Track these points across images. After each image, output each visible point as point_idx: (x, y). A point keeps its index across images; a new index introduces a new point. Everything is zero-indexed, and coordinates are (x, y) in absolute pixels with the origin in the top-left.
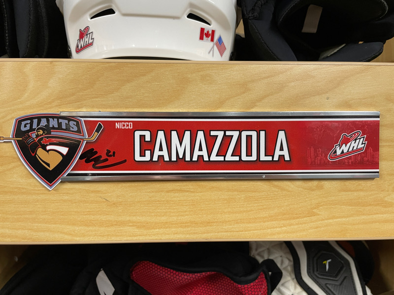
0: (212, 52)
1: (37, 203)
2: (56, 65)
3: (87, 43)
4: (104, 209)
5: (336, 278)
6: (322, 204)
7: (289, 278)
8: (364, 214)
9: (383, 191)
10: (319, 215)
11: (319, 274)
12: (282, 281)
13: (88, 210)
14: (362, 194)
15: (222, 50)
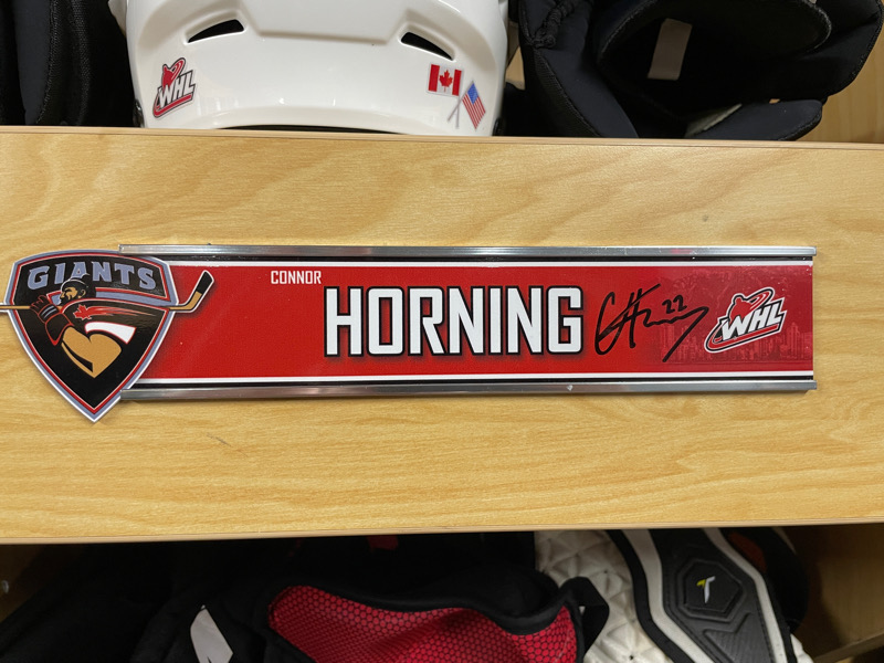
0: (454, 119)
1: (66, 450)
2: (113, 143)
3: (180, 95)
4: (217, 463)
5: (726, 617)
6: (696, 447)
7: (624, 620)
8: (785, 469)
9: (823, 418)
10: (689, 471)
11: (689, 609)
12: (608, 627)
13: (180, 465)
14: (780, 424)
15: (476, 114)
